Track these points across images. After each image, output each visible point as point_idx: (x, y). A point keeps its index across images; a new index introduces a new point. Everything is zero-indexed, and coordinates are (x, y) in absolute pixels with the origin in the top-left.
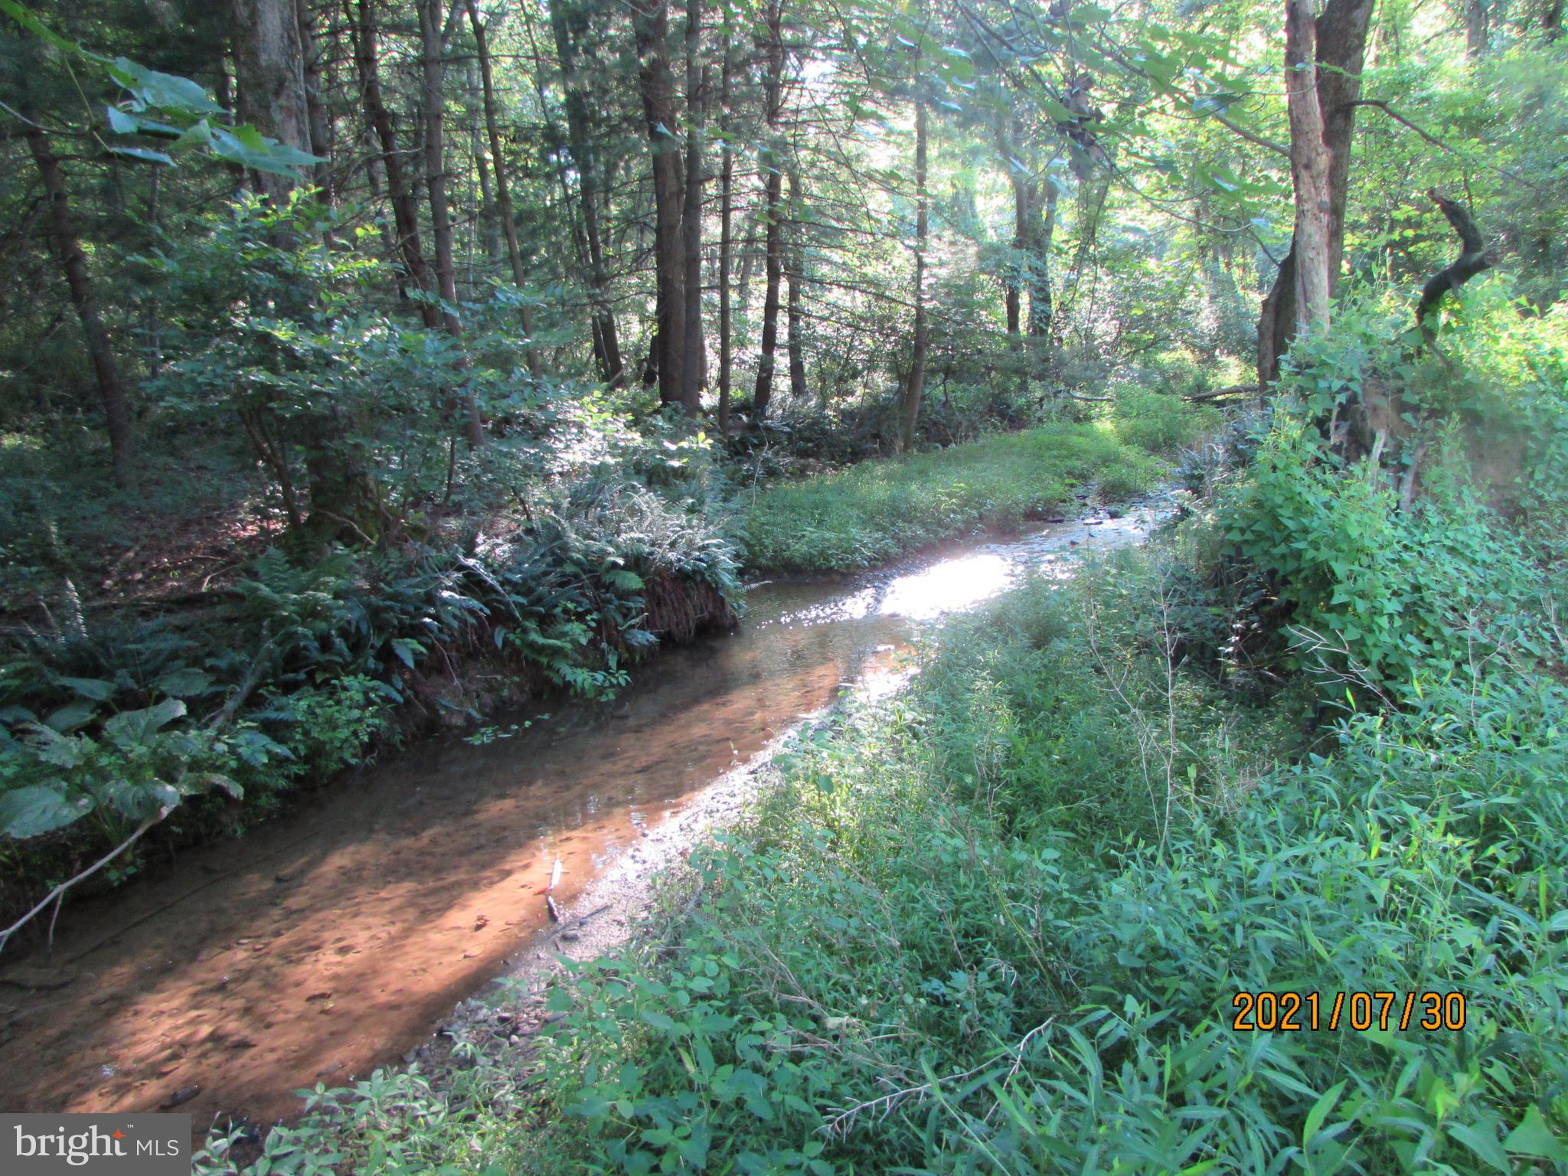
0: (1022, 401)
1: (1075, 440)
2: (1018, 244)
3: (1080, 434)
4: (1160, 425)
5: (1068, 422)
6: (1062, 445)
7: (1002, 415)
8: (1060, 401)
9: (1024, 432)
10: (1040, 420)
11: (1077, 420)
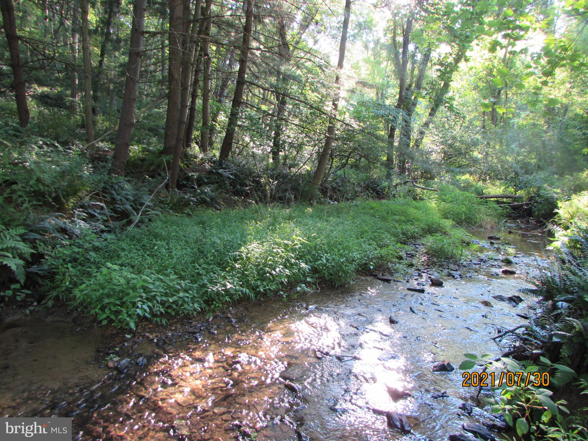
0: (386, 184)
1: (412, 211)
2: (398, 106)
3: (416, 208)
4: (464, 209)
5: (409, 199)
6: (403, 213)
7: (374, 190)
8: (407, 188)
9: (383, 201)
10: (394, 196)
11: (415, 199)
